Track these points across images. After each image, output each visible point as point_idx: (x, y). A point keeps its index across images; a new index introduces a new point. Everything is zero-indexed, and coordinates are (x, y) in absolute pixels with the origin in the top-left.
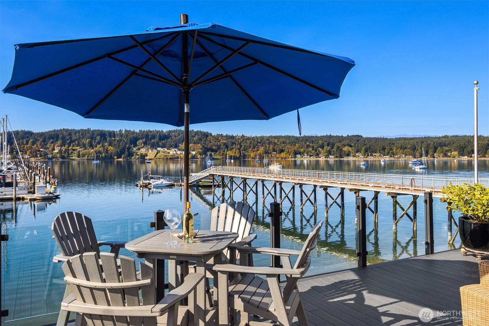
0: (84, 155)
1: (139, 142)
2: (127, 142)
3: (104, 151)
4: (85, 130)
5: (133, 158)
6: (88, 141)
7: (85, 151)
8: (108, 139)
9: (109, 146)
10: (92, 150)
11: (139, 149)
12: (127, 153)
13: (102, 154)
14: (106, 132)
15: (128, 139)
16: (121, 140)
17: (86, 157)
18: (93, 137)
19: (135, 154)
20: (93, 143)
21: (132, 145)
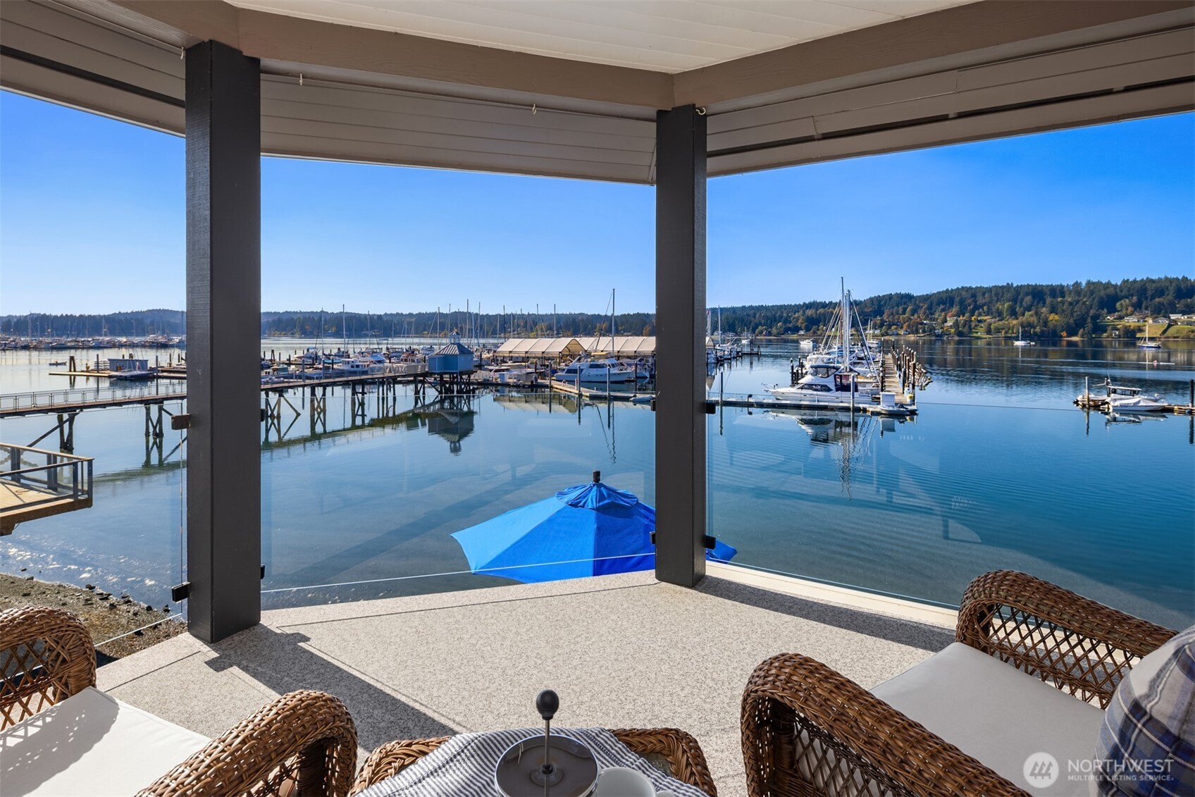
0: (998, 330)
1: (1121, 304)
2: (1092, 305)
3: (1040, 322)
4: (1003, 287)
5: (1105, 335)
6: (1006, 305)
7: (1001, 323)
8: (1049, 300)
9: (1051, 312)
10: (1015, 322)
11: (1121, 318)
12: (1089, 325)
13: (1035, 328)
14: (1045, 288)
15: (1094, 299)
16: (1077, 302)
17: (1003, 333)
18: (1017, 299)
19: (1110, 328)
20: (1017, 309)
21: (1103, 309)
